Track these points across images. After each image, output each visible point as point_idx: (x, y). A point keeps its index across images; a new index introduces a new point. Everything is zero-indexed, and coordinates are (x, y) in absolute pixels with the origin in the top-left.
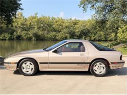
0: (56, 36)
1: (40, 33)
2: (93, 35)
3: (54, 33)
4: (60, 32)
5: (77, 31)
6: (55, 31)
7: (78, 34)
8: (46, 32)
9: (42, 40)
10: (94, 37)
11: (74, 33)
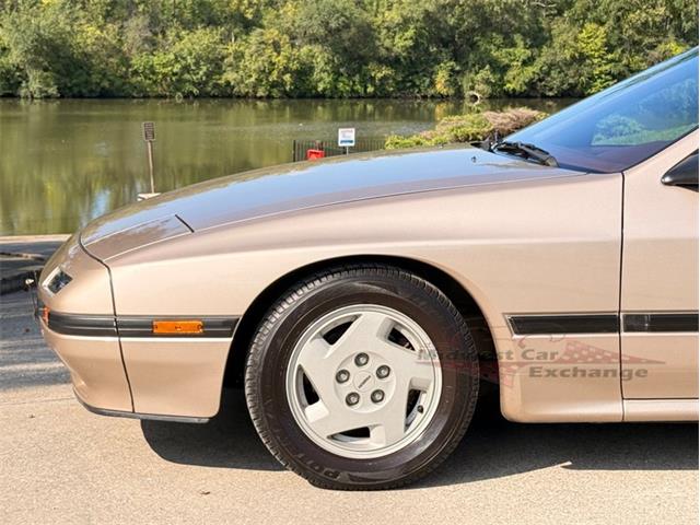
0: (217, 65)
1: (89, 35)
2: (521, 52)
3: (201, 39)
4: (248, 26)
5: (394, 16)
6: (212, 22)
7: (401, 43)
8: (136, 28)
9: (105, 95)
10: (530, 71)
11: (367, 32)
